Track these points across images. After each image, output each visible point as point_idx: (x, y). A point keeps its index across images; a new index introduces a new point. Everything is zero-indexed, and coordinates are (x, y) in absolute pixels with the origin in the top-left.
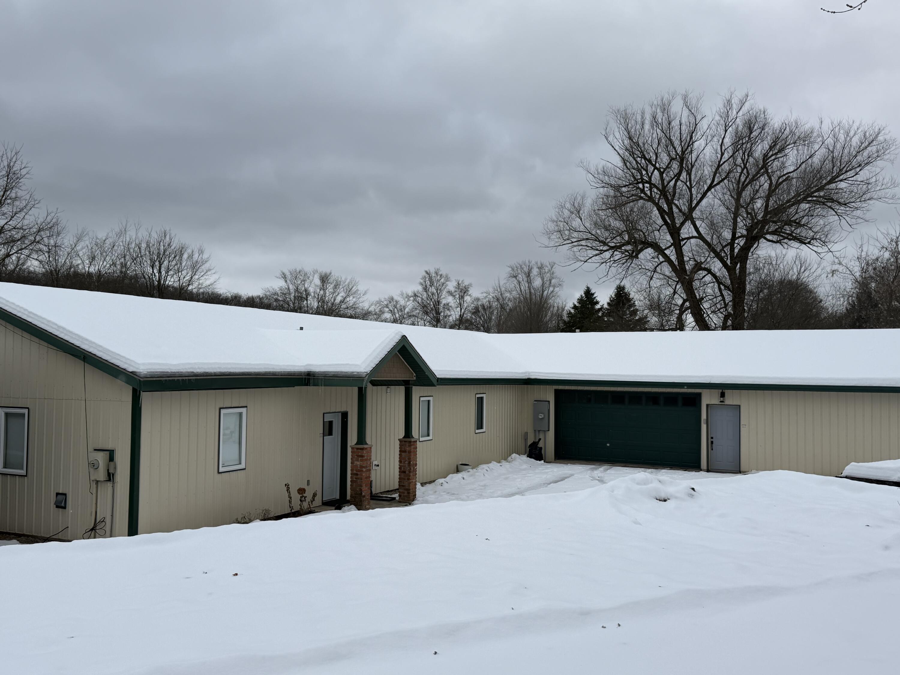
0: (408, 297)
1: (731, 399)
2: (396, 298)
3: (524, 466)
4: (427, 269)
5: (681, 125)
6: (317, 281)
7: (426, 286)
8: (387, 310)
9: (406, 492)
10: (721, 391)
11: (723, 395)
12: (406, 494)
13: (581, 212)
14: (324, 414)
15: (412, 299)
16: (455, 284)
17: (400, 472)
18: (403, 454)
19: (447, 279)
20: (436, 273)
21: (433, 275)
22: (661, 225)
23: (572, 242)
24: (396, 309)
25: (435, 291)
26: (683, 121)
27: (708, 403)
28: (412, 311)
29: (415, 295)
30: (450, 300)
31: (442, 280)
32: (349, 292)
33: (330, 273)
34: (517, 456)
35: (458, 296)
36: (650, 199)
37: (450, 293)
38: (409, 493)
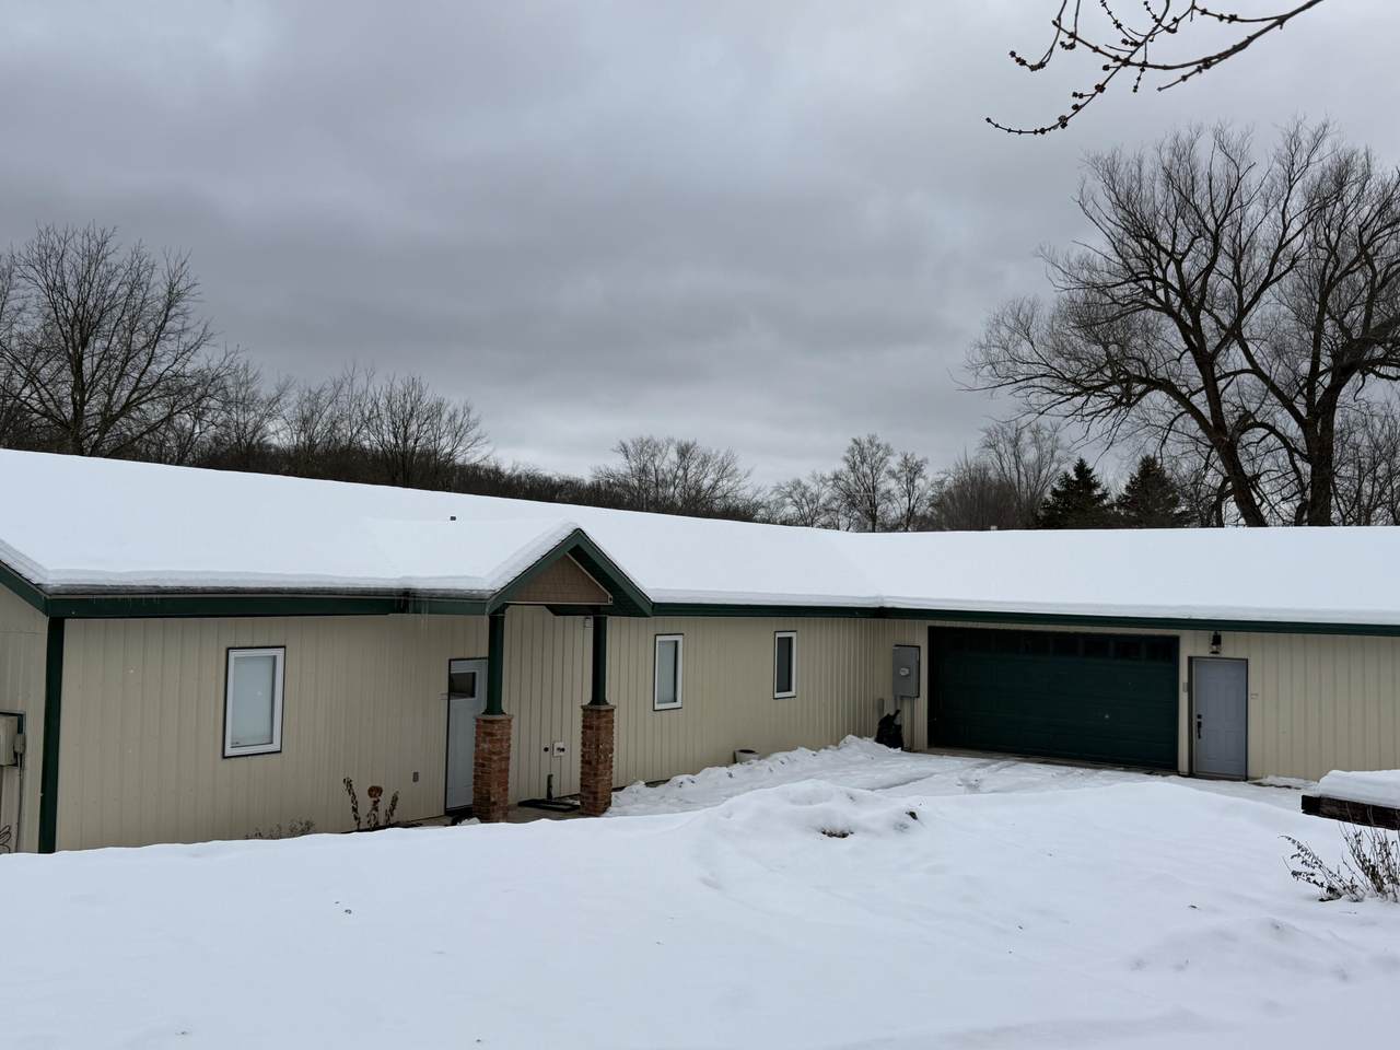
0: (823, 480)
1: (1232, 647)
2: (804, 482)
3: (861, 757)
4: (856, 437)
5: (1210, 181)
6: (673, 456)
7: (855, 463)
8: (789, 500)
9: (591, 796)
10: (1213, 633)
11: (1217, 641)
12: (591, 801)
13: (1031, 330)
14: (450, 661)
15: (831, 483)
16: (900, 459)
17: (582, 761)
18: (588, 731)
19: (888, 452)
20: (871, 443)
21: (866, 446)
22: (1182, 351)
23: (1017, 382)
24: (804, 500)
25: (869, 472)
26: (1216, 173)
27: (1193, 655)
28: (830, 502)
29: (837, 478)
30: (892, 484)
31: (880, 454)
32: (723, 471)
33: (695, 443)
34: (855, 738)
35: (905, 478)
36: (1166, 308)
37: (892, 474)
38: (595, 799)
